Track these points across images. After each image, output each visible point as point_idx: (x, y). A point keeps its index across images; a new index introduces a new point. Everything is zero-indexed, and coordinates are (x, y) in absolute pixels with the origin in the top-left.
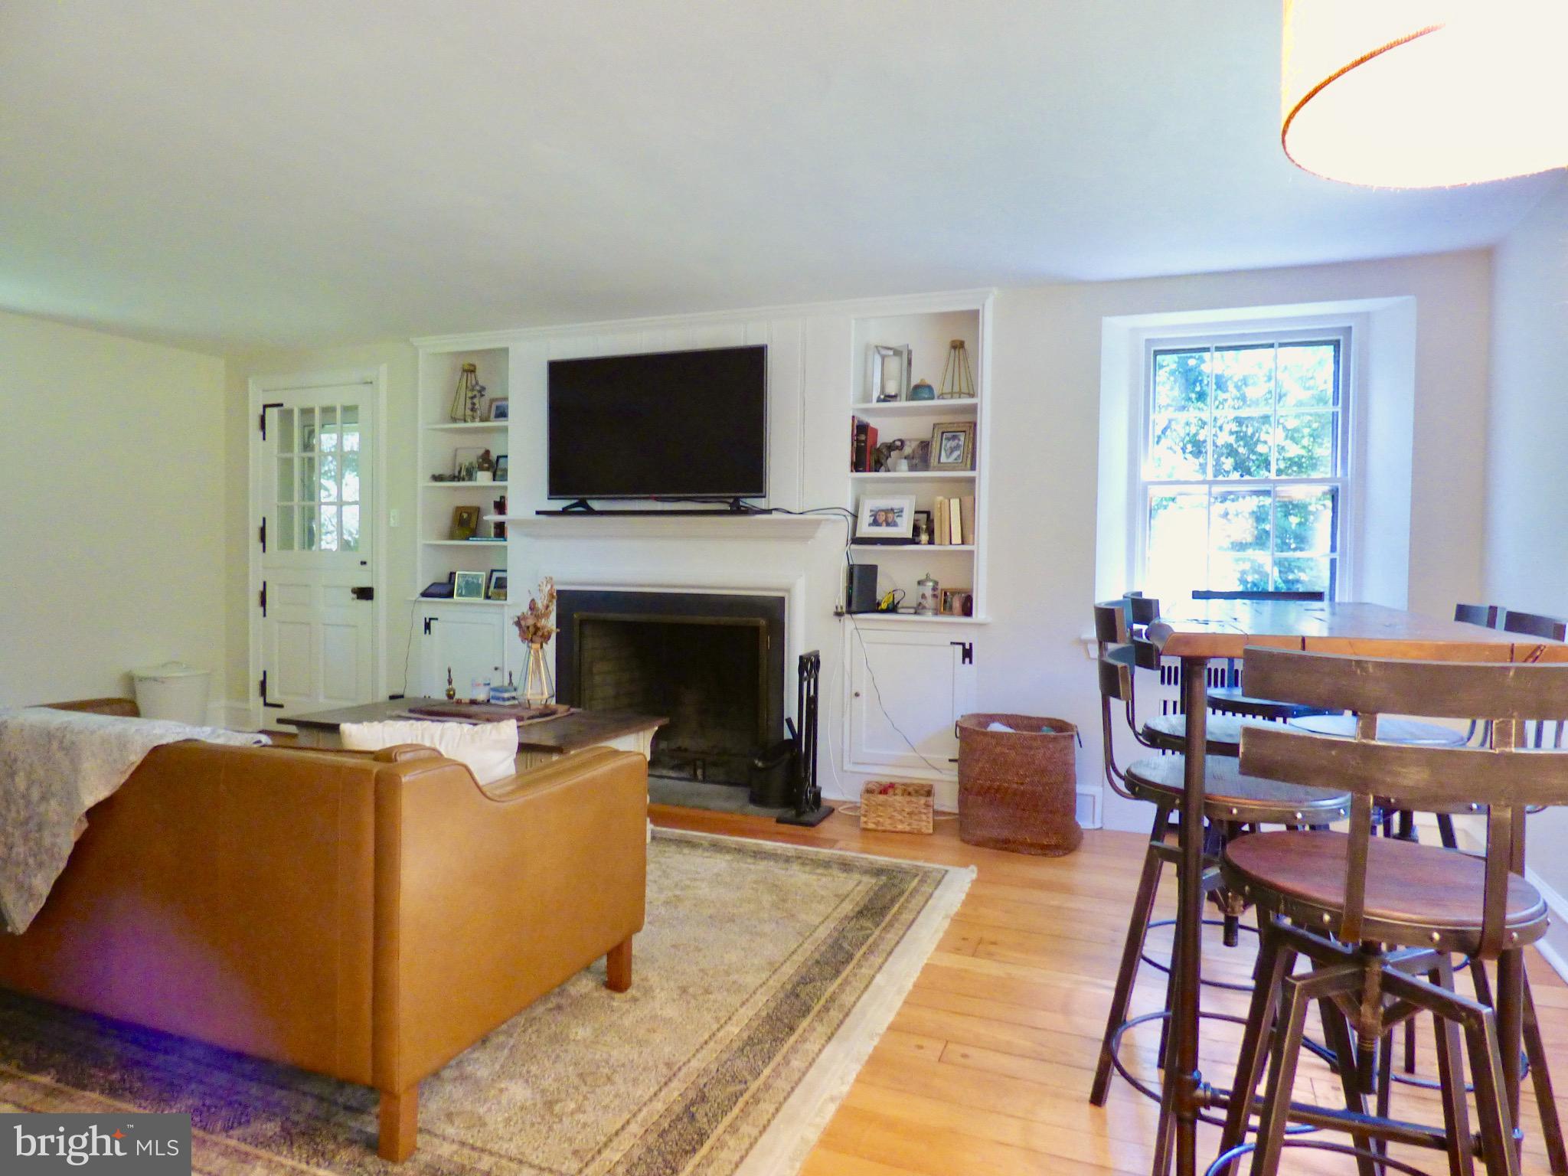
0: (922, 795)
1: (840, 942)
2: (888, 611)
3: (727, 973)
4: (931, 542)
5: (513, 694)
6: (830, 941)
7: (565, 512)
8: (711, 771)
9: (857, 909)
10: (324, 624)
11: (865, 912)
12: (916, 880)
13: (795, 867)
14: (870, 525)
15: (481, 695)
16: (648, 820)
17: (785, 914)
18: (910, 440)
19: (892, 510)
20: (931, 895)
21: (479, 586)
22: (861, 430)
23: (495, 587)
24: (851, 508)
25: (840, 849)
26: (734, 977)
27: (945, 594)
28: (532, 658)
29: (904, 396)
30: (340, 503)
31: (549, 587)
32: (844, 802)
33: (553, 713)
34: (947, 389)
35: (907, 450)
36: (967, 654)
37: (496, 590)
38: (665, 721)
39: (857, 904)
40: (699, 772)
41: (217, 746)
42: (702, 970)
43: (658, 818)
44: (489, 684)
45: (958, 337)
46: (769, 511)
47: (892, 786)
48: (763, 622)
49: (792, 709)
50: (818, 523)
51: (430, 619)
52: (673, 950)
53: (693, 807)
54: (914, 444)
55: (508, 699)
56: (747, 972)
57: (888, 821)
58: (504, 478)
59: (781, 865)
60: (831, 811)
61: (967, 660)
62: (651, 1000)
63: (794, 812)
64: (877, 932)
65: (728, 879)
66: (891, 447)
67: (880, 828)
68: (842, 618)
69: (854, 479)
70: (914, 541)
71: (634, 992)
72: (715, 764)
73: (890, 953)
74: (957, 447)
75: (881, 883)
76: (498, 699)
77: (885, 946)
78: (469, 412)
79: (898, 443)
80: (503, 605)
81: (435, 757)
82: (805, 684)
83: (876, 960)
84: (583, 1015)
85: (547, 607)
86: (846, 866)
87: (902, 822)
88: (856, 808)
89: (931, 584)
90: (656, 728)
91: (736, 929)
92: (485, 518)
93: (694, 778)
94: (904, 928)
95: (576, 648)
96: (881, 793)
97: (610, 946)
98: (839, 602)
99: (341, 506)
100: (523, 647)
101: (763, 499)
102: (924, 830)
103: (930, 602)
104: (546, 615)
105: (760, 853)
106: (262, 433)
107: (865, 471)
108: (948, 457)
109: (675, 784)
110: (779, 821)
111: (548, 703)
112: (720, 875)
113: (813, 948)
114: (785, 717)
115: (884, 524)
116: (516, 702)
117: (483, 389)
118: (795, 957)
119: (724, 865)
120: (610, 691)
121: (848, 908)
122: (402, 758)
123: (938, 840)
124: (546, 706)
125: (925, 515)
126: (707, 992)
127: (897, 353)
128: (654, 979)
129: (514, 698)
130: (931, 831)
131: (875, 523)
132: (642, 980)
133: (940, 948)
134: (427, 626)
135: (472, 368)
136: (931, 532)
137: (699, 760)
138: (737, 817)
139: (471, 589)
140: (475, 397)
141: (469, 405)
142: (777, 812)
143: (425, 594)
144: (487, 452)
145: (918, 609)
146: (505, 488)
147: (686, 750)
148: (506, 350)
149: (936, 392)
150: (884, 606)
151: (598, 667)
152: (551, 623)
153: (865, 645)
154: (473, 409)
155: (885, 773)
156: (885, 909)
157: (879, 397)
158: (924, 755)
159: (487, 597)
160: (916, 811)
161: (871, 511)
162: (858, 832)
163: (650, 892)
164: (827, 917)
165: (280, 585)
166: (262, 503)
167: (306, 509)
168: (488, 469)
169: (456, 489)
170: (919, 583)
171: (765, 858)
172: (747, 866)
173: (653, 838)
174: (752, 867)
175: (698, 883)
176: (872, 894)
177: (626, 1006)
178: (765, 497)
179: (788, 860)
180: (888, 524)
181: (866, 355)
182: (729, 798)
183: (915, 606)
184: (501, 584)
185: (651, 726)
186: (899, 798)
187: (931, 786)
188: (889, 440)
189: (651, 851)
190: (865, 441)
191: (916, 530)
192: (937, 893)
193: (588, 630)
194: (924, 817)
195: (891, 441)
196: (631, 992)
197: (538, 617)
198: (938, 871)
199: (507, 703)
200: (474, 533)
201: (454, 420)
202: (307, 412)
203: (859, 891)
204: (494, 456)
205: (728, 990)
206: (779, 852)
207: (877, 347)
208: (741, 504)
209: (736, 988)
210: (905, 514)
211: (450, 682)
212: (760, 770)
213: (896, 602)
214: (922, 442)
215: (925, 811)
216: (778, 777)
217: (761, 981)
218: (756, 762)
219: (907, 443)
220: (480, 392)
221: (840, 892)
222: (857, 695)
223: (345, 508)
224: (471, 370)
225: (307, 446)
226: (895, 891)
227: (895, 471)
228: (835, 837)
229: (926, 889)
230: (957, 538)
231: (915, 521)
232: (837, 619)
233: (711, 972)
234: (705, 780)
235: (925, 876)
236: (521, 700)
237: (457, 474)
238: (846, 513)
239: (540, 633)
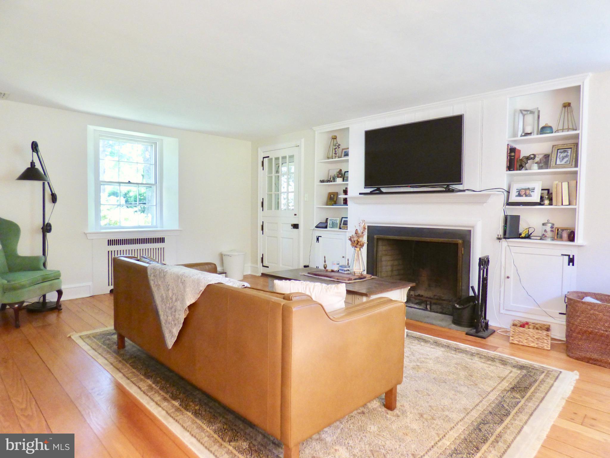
0: (544, 329)
1: (502, 403)
2: (525, 238)
3: (443, 411)
4: (551, 204)
5: (348, 269)
6: (497, 402)
7: (371, 193)
8: (434, 307)
9: (511, 386)
10: (282, 238)
11: (515, 389)
12: (544, 374)
13: (476, 359)
14: (517, 196)
15: (336, 269)
16: (405, 327)
17: (472, 383)
18: (539, 155)
19: (529, 189)
20: (552, 385)
21: (337, 224)
22: (512, 150)
23: (343, 224)
24: (506, 188)
25: (499, 352)
26: (447, 413)
27: (558, 230)
28: (356, 254)
29: (536, 132)
30: (288, 192)
31: (363, 224)
32: (500, 328)
33: (365, 278)
34: (561, 127)
35: (537, 159)
36: (571, 261)
37: (344, 226)
38: (414, 284)
39: (510, 383)
40: (428, 307)
41: (229, 286)
42: (430, 406)
43: (409, 326)
44: (339, 264)
45: (566, 101)
46: (464, 191)
47: (527, 323)
48: (460, 241)
49: (474, 282)
50: (489, 195)
51: (319, 236)
52: (416, 393)
53: (425, 323)
54: (541, 156)
55: (346, 271)
56: (453, 412)
57: (525, 341)
58: (347, 180)
59: (469, 357)
60: (494, 332)
61: (571, 264)
62: (405, 418)
63: (475, 330)
64: (523, 401)
65: (443, 361)
66: (528, 158)
67: (521, 344)
68: (501, 241)
69: (507, 174)
70: (540, 204)
71: (397, 412)
72: (435, 304)
73: (531, 415)
74: (567, 156)
75: (523, 374)
76: (342, 270)
77: (528, 410)
78: (334, 155)
79: (532, 156)
80: (346, 232)
81: (309, 300)
82: (482, 271)
83: (523, 417)
84: (374, 419)
85: (363, 233)
86: (504, 362)
87: (533, 342)
88: (507, 332)
89: (550, 225)
90: (410, 287)
91: (447, 387)
92: (339, 196)
93: (426, 309)
94: (539, 401)
95: (375, 250)
96: (521, 326)
97: (387, 389)
98: (499, 232)
99: (288, 193)
100: (353, 249)
101: (461, 185)
102: (545, 348)
103: (549, 234)
104: (362, 236)
105: (458, 349)
106: (262, 168)
107: (514, 170)
108: (561, 161)
109: (418, 311)
110: (467, 334)
111: (362, 273)
112: (439, 358)
113: (488, 405)
114: (471, 286)
115: (524, 195)
116: (349, 272)
117: (339, 145)
118: (478, 408)
119: (441, 353)
120: (389, 268)
121: (505, 385)
122: (294, 299)
123: (554, 354)
124: (362, 275)
125: (547, 191)
126: (433, 419)
127: (532, 112)
128: (407, 405)
129: (348, 270)
130: (549, 349)
131: (519, 195)
132: (401, 406)
133: (561, 416)
134: (318, 239)
135: (335, 137)
136: (551, 199)
137: (428, 301)
138: (446, 330)
139: (334, 225)
140: (336, 148)
141: (334, 152)
142: (466, 329)
143: (317, 227)
144: (341, 170)
145: (543, 237)
146: (347, 184)
147: (422, 296)
148: (348, 129)
149: (554, 130)
150: (523, 235)
151: (384, 258)
152: (365, 239)
153: (513, 254)
154: (335, 154)
155: (523, 317)
156: (527, 389)
157: (522, 134)
158: (544, 309)
159: (340, 228)
160: (541, 338)
161: (517, 189)
162: (508, 344)
163: (406, 362)
164: (495, 388)
165: (268, 223)
166: (262, 193)
167: (277, 194)
168: (341, 177)
169: (329, 185)
170: (543, 224)
171: (461, 352)
172: (452, 355)
173: (407, 335)
174: (454, 356)
175: (428, 360)
176: (518, 379)
177: (394, 418)
178: (462, 184)
179: (472, 355)
180: (526, 196)
181: (515, 115)
182: (442, 320)
183: (541, 235)
184: (346, 223)
185: (407, 287)
186: (531, 330)
187: (549, 326)
188: (527, 155)
189: (407, 341)
190: (514, 156)
191: (542, 198)
192: (556, 384)
193: (380, 243)
194: (546, 341)
195: (528, 155)
196: (396, 411)
197: (359, 237)
198: (556, 371)
199: (346, 272)
200: (335, 203)
201: (328, 158)
202: (277, 159)
203: (511, 377)
204: (343, 172)
205: (444, 420)
206: (468, 350)
207: (521, 110)
208: (450, 188)
209: (448, 419)
210: (536, 191)
211: (325, 262)
212: (457, 309)
213: (530, 233)
214: (545, 155)
215: (546, 338)
216: (466, 314)
217: (461, 418)
218: (456, 305)
219: (537, 156)
220: (338, 146)
221: (501, 376)
222: (508, 277)
223: (289, 194)
224: (335, 138)
225: (277, 172)
226: (532, 379)
227: (530, 169)
228: (497, 346)
229: (550, 381)
230: (566, 202)
231: (542, 194)
232: (498, 241)
233: (435, 408)
234: (431, 311)
235: (548, 373)
236: (352, 271)
237: (329, 179)
238: (504, 191)
239: (359, 244)
